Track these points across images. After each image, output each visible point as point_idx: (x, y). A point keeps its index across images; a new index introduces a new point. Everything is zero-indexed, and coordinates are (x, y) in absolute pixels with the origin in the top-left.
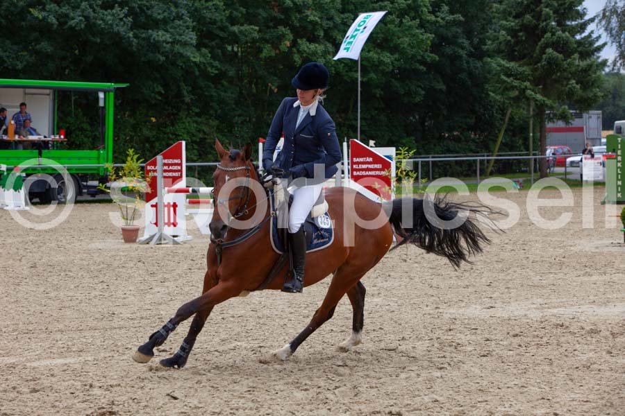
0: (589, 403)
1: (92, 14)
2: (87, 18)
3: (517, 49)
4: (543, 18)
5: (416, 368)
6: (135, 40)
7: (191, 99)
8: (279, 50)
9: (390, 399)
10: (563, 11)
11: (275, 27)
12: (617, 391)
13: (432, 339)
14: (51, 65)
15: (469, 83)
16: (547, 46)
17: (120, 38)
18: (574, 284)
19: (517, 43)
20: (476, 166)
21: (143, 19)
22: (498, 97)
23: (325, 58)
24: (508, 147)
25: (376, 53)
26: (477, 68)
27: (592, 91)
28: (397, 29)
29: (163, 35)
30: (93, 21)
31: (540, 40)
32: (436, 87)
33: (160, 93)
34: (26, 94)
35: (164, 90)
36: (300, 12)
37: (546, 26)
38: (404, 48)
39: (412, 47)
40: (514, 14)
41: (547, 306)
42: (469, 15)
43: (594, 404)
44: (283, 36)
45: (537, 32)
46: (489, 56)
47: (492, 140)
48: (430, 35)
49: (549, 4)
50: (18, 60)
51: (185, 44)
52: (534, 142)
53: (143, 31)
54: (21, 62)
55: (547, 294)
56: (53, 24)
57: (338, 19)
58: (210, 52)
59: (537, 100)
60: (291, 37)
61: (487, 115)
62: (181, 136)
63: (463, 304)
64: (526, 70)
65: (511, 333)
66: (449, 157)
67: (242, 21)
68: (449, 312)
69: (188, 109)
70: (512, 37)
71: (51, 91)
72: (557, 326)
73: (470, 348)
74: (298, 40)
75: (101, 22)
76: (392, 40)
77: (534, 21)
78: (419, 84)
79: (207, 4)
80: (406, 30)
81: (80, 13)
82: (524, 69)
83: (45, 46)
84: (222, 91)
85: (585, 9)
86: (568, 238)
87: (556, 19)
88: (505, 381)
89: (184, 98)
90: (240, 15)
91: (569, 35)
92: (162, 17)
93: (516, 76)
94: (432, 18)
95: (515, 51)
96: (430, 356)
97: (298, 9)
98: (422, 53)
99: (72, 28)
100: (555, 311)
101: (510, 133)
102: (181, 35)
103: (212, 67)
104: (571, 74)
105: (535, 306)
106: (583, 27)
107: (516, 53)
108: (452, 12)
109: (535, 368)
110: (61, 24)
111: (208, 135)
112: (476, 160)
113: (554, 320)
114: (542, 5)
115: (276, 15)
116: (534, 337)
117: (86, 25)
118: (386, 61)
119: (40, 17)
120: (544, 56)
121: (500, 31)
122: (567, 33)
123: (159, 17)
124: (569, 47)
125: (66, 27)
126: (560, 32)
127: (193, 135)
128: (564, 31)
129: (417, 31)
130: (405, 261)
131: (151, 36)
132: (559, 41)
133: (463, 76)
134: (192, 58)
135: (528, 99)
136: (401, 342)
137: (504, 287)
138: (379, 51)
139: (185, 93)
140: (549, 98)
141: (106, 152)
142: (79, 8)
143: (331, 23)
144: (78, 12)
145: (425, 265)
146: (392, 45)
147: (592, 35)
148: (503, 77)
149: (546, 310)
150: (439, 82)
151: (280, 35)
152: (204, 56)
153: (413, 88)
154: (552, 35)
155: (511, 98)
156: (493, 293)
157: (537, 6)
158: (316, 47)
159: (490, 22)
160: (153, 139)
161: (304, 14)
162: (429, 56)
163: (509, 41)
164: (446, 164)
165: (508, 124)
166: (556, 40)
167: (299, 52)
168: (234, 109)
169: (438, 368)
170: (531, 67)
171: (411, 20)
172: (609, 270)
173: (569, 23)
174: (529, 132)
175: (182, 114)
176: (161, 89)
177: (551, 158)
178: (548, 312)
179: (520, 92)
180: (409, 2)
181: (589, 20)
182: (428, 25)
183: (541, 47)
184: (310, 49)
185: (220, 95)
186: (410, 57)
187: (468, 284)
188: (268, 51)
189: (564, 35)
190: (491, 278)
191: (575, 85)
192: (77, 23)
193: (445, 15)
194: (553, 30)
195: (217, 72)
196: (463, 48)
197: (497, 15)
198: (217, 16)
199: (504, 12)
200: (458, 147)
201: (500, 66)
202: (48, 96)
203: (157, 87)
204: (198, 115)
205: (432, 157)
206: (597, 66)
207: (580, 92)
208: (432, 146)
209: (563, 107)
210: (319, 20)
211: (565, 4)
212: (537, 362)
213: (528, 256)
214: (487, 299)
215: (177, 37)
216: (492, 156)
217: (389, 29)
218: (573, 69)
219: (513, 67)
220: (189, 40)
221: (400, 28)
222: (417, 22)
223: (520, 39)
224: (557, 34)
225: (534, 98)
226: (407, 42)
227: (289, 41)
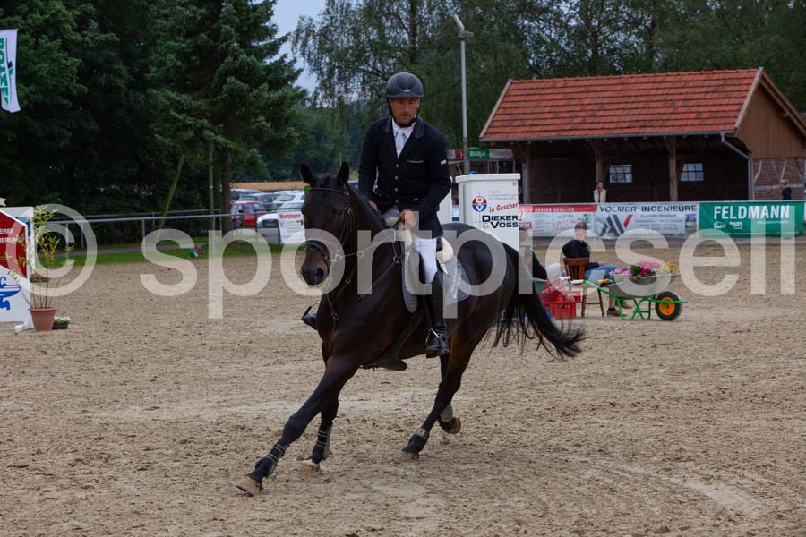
0: (272, 522)
3: (189, 76)
4: (222, 39)
5: (54, 488)
9: (18, 529)
10: (246, 29)
12: (308, 505)
13: (76, 451)
15: (129, 121)
16: (227, 73)
18: (262, 375)
19: (189, 69)
20: (141, 230)
22: (167, 141)
24: (182, 203)
26: (139, 102)
27: (286, 131)
28: (32, 52)
31: (219, 65)
32: (85, 127)
37: (227, 47)
38: (42, 76)
39: (54, 76)
40: (185, 32)
41: (225, 404)
42: (127, 33)
43: (277, 523)
45: (214, 56)
46: (154, 88)
47: (162, 195)
48: (76, 60)
49: (229, 20)
52: (215, 197)
55: (227, 389)
59: (217, 143)
61: (153, 164)
63: (119, 406)
64: (202, 104)
65: (178, 440)
66: (107, 218)
68: (99, 416)
70: (182, 62)
72: (237, 428)
73: (125, 461)
76: (26, 67)
77: (211, 42)
78: (66, 124)
80: (45, 53)
82: (199, 103)
85: (274, 25)
86: (256, 318)
87: (239, 39)
88: (168, 500)
91: (255, 60)
93: (190, 112)
94: (78, 37)
95: (188, 79)
96: (73, 473)
98: (66, 83)
100: (235, 410)
101: (184, 186)
104: (260, 109)
105: (209, 404)
106: (274, 48)
107: (188, 83)
108: (103, 30)
109: (208, 482)
112: (141, 221)
113: (234, 422)
114: (220, 21)
116: (208, 443)
120: (225, 87)
121: (168, 54)
122: (253, 57)
124: (255, 75)
126: (245, 56)
128: (249, 55)
129: (58, 54)
130: (46, 353)
132: (244, 67)
133: (121, 113)
135: (205, 141)
136: (35, 457)
137: (172, 382)
140: (232, 141)
145: (72, 357)
146: (26, 74)
147: (285, 60)
148: (173, 113)
149: (225, 409)
150: (89, 121)
153: (55, 129)
154: (234, 60)
155: (183, 141)
156: (158, 390)
157: (215, 23)
159: (153, 43)
162: (76, 87)
163: (180, 67)
164: (103, 227)
165: (182, 174)
166: (240, 66)
169: (82, 488)
170: (209, 100)
171: (50, 41)
172: (305, 356)
173: (254, 44)
174: (208, 184)
177: (237, 217)
178: (227, 412)
179: (195, 133)
180: (47, 17)
181: (280, 41)
182: (72, 46)
183: (220, 75)
186: (50, 87)
187: (126, 379)
189: (249, 59)
190: (156, 371)
191: (264, 122)
193: (93, 34)
194: (237, 53)
196: (120, 76)
197: (162, 33)
199: (172, 29)
200: (118, 205)
201: (168, 99)
206: (292, 98)
207: (271, 131)
208: (83, 204)
209: (251, 151)
211: (248, 19)
212: (209, 474)
213: (204, 342)
214: (149, 398)
216: (161, 215)
218: (262, 103)
219: (185, 101)
221: (36, 51)
222: (59, 43)
223: (193, 64)
224: (240, 58)
225: (214, 141)
226: (45, 67)
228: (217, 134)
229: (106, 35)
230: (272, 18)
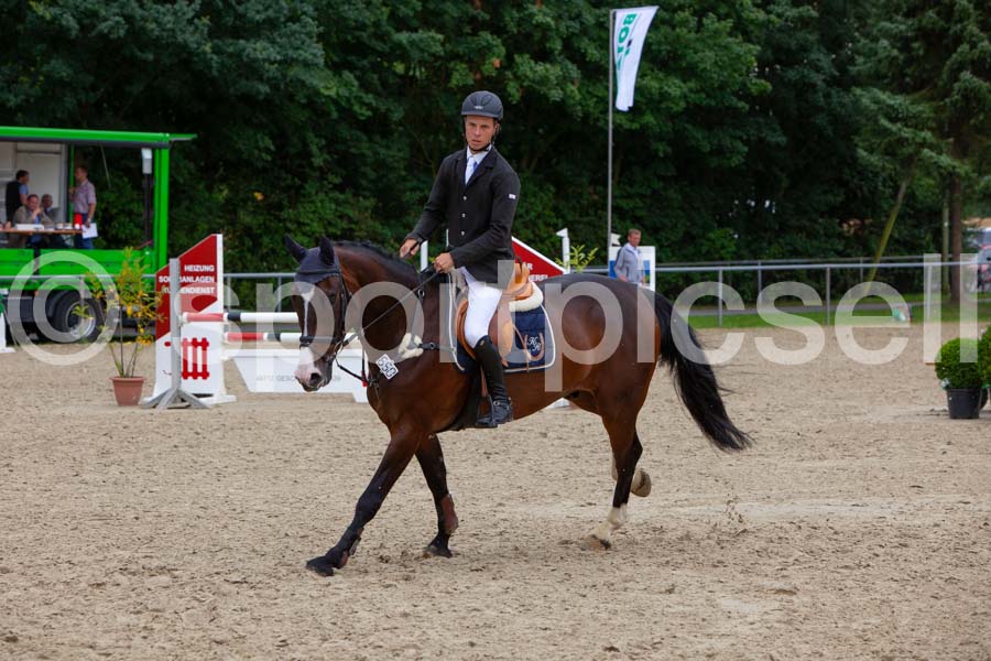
2: (129, 19)
3: (909, 71)
4: (956, 16)
6: (215, 57)
7: (325, 161)
8: (481, 73)
11: (475, 33)
14: (70, 101)
15: (829, 131)
16: (961, 67)
17: (189, 54)
19: (910, 61)
21: (229, 20)
23: (562, 89)
25: (657, 79)
26: (843, 105)
28: (693, 35)
29: (264, 49)
30: (142, 23)
31: (950, 56)
32: (769, 138)
33: (267, 151)
34: (17, 151)
35: (274, 144)
36: (520, 7)
37: (962, 31)
38: (705, 69)
39: (722, 68)
40: (903, 11)
44: (489, 48)
45: (945, 41)
46: (860, 86)
48: (751, 46)
50: (10, 91)
51: (307, 65)
53: (230, 41)
54: (16, 96)
56: (69, 29)
57: (588, 17)
58: (357, 78)
59: (940, 167)
60: (503, 50)
62: (308, 225)
64: (924, 109)
67: (415, 23)
69: (322, 178)
70: (900, 50)
71: (64, 146)
75: (153, 26)
76: (683, 57)
77: (942, 23)
78: (739, 133)
80: (710, 38)
81: (117, 10)
82: (920, 108)
83: (60, 68)
84: (382, 146)
89: (313, 160)
90: (411, 14)
92: (263, 17)
93: (906, 120)
94: (761, 15)
95: (907, 75)
99: (103, 36)
101: (907, 221)
102: (297, 49)
103: (363, 104)
107: (908, 79)
110: (83, 28)
115: (475, 12)
117: (127, 31)
118: (673, 93)
119: (48, 17)
120: (956, 86)
121: (880, 39)
123: (258, 17)
125: (93, 33)
126: (987, 43)
127: (330, 223)
129: (730, 40)
131: (244, 49)
132: (984, 58)
133: (821, 120)
134: (322, 91)
138: (661, 75)
139: (314, 149)
141: (155, 252)
142: (115, 2)
143: (576, 26)
144: (115, 8)
146: (684, 65)
148: (884, 122)
150: (774, 131)
151: (484, 47)
152: (347, 84)
153: (727, 142)
154: (971, 49)
158: (547, 70)
160: (259, 231)
161: (526, 12)
162: (754, 84)
163: (895, 58)
165: (904, 205)
166: (979, 58)
167: (517, 77)
168: (404, 179)
170: (934, 104)
171: (718, 22)
174: (942, 220)
175: (310, 187)
176: (268, 143)
182: (751, 27)
183: (951, 68)
184: (536, 72)
185: (376, 153)
188: (461, 76)
192: (113, 28)
194: (974, 39)
195: (369, 113)
196: (818, 70)
198: (369, 17)
201: (876, 101)
202: (57, 156)
203: (262, 138)
204: (340, 188)
205: (763, 264)
208: (765, 245)
210: (552, 23)
215: (291, 52)
217: (678, 37)
219: (900, 105)
220: (310, 57)
221: (699, 35)
222: (729, 23)
223: (913, 53)
224: (980, 45)
225: (935, 163)
226: (710, 58)
227: (498, 57)
228: (940, 153)
229: (801, 9)
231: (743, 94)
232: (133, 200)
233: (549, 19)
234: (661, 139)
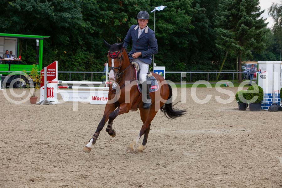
1: (36, 5)
2: (34, 6)
3: (229, 24)
4: (240, 11)
6: (55, 17)
7: (83, 43)
8: (122, 22)
10: (249, 8)
11: (121, 12)
14: (18, 27)
15: (209, 39)
16: (242, 23)
17: (49, 16)
19: (229, 22)
21: (59, 8)
22: (220, 46)
24: (227, 68)
25: (166, 24)
26: (212, 32)
27: (261, 44)
28: (175, 14)
29: (68, 15)
30: (37, 8)
31: (239, 20)
32: (194, 40)
33: (68, 41)
34: (5, 40)
35: (70, 39)
36: (132, 6)
37: (242, 14)
38: (178, 22)
39: (182, 22)
40: (228, 9)
44: (124, 16)
45: (238, 17)
46: (216, 28)
48: (190, 17)
49: (243, 5)
50: (3, 24)
51: (78, 19)
53: (59, 13)
54: (5, 26)
56: (18, 9)
58: (91, 23)
60: (127, 17)
61: (217, 54)
62: (78, 60)
64: (233, 33)
67: (106, 9)
69: (81, 48)
70: (227, 19)
71: (17, 38)
74: (131, 18)
75: (40, 8)
76: (173, 19)
77: (237, 12)
78: (186, 39)
79: (89, 1)
80: (179, 14)
82: (231, 33)
83: (16, 19)
84: (97, 40)
85: (260, 7)
87: (246, 11)
89: (80, 43)
90: (105, 7)
91: (252, 19)
93: (228, 36)
94: (192, 9)
95: (228, 25)
97: (132, 4)
98: (187, 25)
99: (27, 11)
101: (228, 62)
102: (76, 15)
103: (92, 29)
104: (253, 36)
106: (258, 15)
110: (22, 9)
111: (90, 59)
114: (240, 5)
115: (121, 7)
117: (33, 9)
118: (170, 28)
119: (13, 6)
120: (240, 28)
121: (222, 16)
123: (66, 7)
124: (252, 24)
125: (25, 10)
126: (248, 17)
127: (83, 59)
129: (184, 15)
131: (62, 15)
132: (247, 21)
133: (206, 36)
134: (82, 25)
135: (232, 47)
138: (167, 24)
139: (80, 40)
140: (242, 47)
141: (39, 66)
142: (30, 2)
144: (30, 4)
146: (173, 21)
147: (263, 19)
148: (222, 37)
150: (195, 38)
152: (88, 24)
153: (183, 41)
154: (244, 19)
157: (238, 5)
160: (65, 61)
161: (134, 7)
162: (190, 26)
163: (226, 20)
165: (227, 57)
167: (131, 23)
170: (235, 32)
171: (181, 10)
173: (252, 13)
174: (236, 62)
175: (78, 50)
176: (68, 39)
179: (229, 44)
180: (181, 2)
181: (261, 12)
183: (239, 24)
185: (95, 42)
186: (181, 26)
188: (117, 23)
189: (249, 19)
191: (254, 40)
192: (29, 9)
193: (198, 8)
194: (245, 16)
195: (93, 32)
196: (207, 23)
197: (220, 9)
198: (94, 7)
199: (223, 8)
200: (204, 67)
201: (221, 32)
202: (15, 41)
203: (67, 37)
204: (86, 51)
205: (192, 72)
206: (264, 32)
207: (256, 44)
208: (192, 67)
209: (248, 51)
211: (250, 5)
215: (74, 16)
217: (172, 14)
218: (253, 34)
219: (226, 32)
220: (79, 17)
221: (177, 14)
222: (184, 11)
223: (230, 20)
224: (246, 18)
225: (235, 47)
226: (179, 20)
227: (126, 18)
228: (236, 44)
229: (202, 9)
230: (259, 4)
231: (188, 29)
232: (34, 53)
233: (139, 9)
234: (167, 40)
